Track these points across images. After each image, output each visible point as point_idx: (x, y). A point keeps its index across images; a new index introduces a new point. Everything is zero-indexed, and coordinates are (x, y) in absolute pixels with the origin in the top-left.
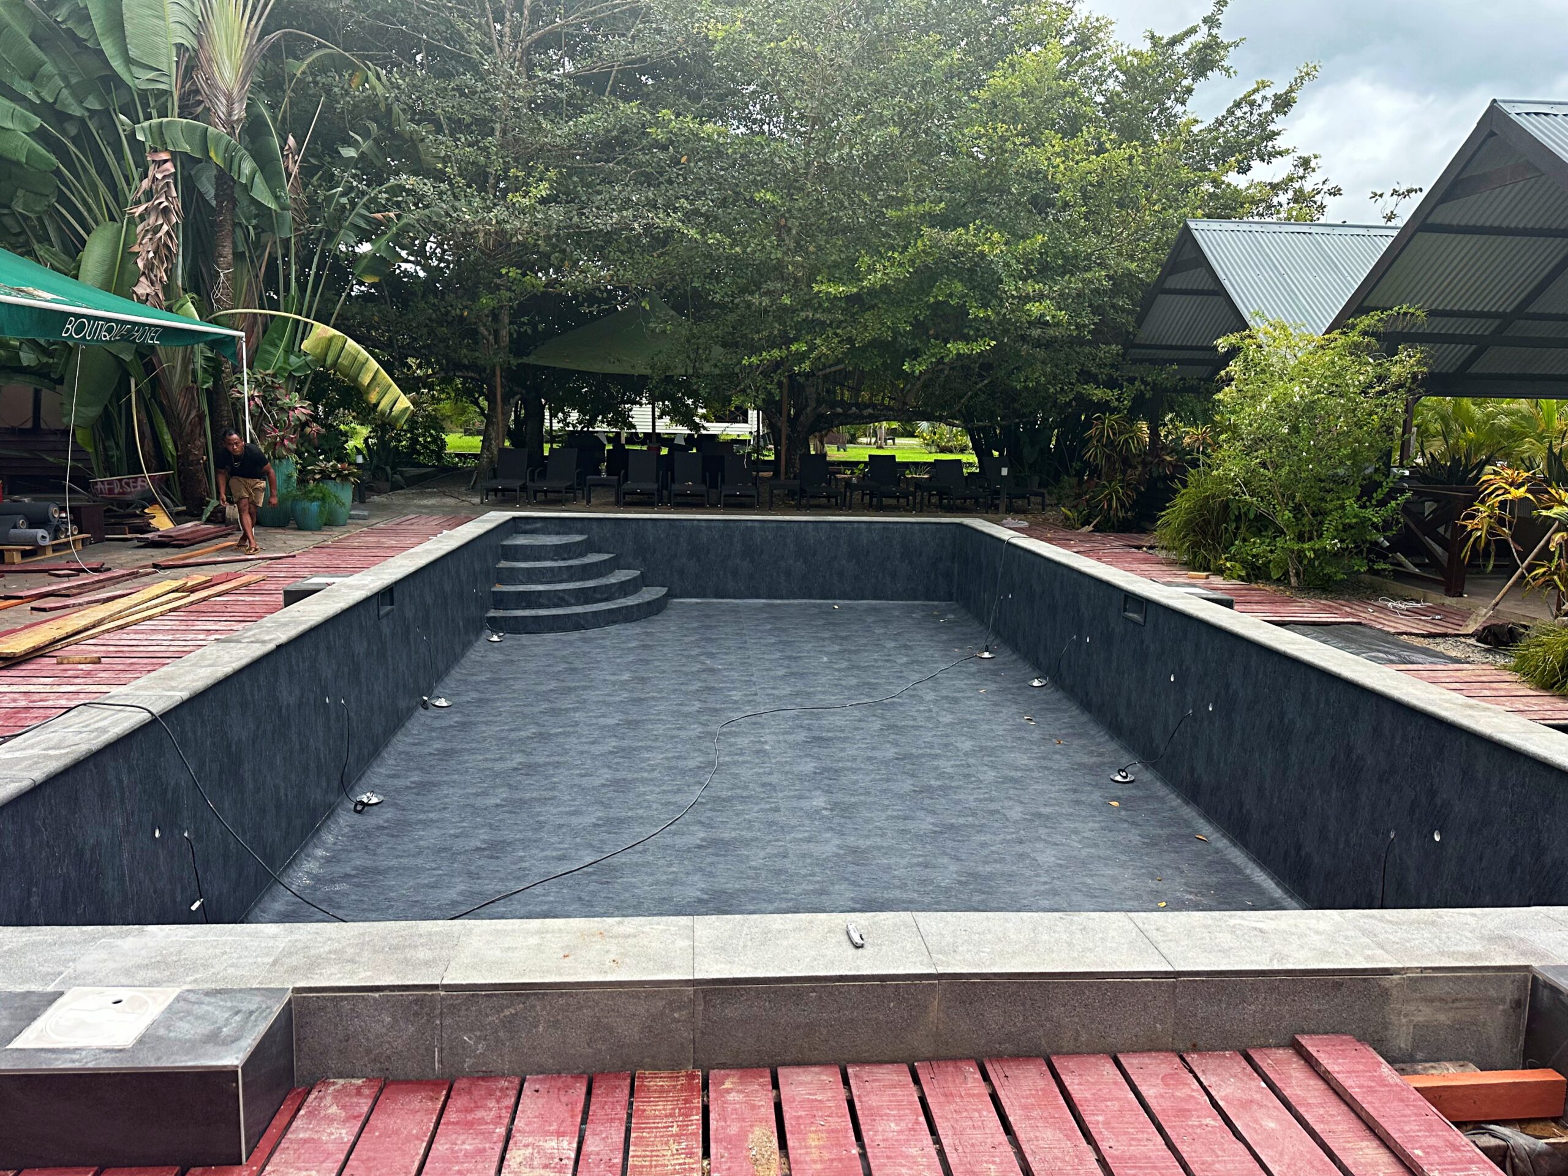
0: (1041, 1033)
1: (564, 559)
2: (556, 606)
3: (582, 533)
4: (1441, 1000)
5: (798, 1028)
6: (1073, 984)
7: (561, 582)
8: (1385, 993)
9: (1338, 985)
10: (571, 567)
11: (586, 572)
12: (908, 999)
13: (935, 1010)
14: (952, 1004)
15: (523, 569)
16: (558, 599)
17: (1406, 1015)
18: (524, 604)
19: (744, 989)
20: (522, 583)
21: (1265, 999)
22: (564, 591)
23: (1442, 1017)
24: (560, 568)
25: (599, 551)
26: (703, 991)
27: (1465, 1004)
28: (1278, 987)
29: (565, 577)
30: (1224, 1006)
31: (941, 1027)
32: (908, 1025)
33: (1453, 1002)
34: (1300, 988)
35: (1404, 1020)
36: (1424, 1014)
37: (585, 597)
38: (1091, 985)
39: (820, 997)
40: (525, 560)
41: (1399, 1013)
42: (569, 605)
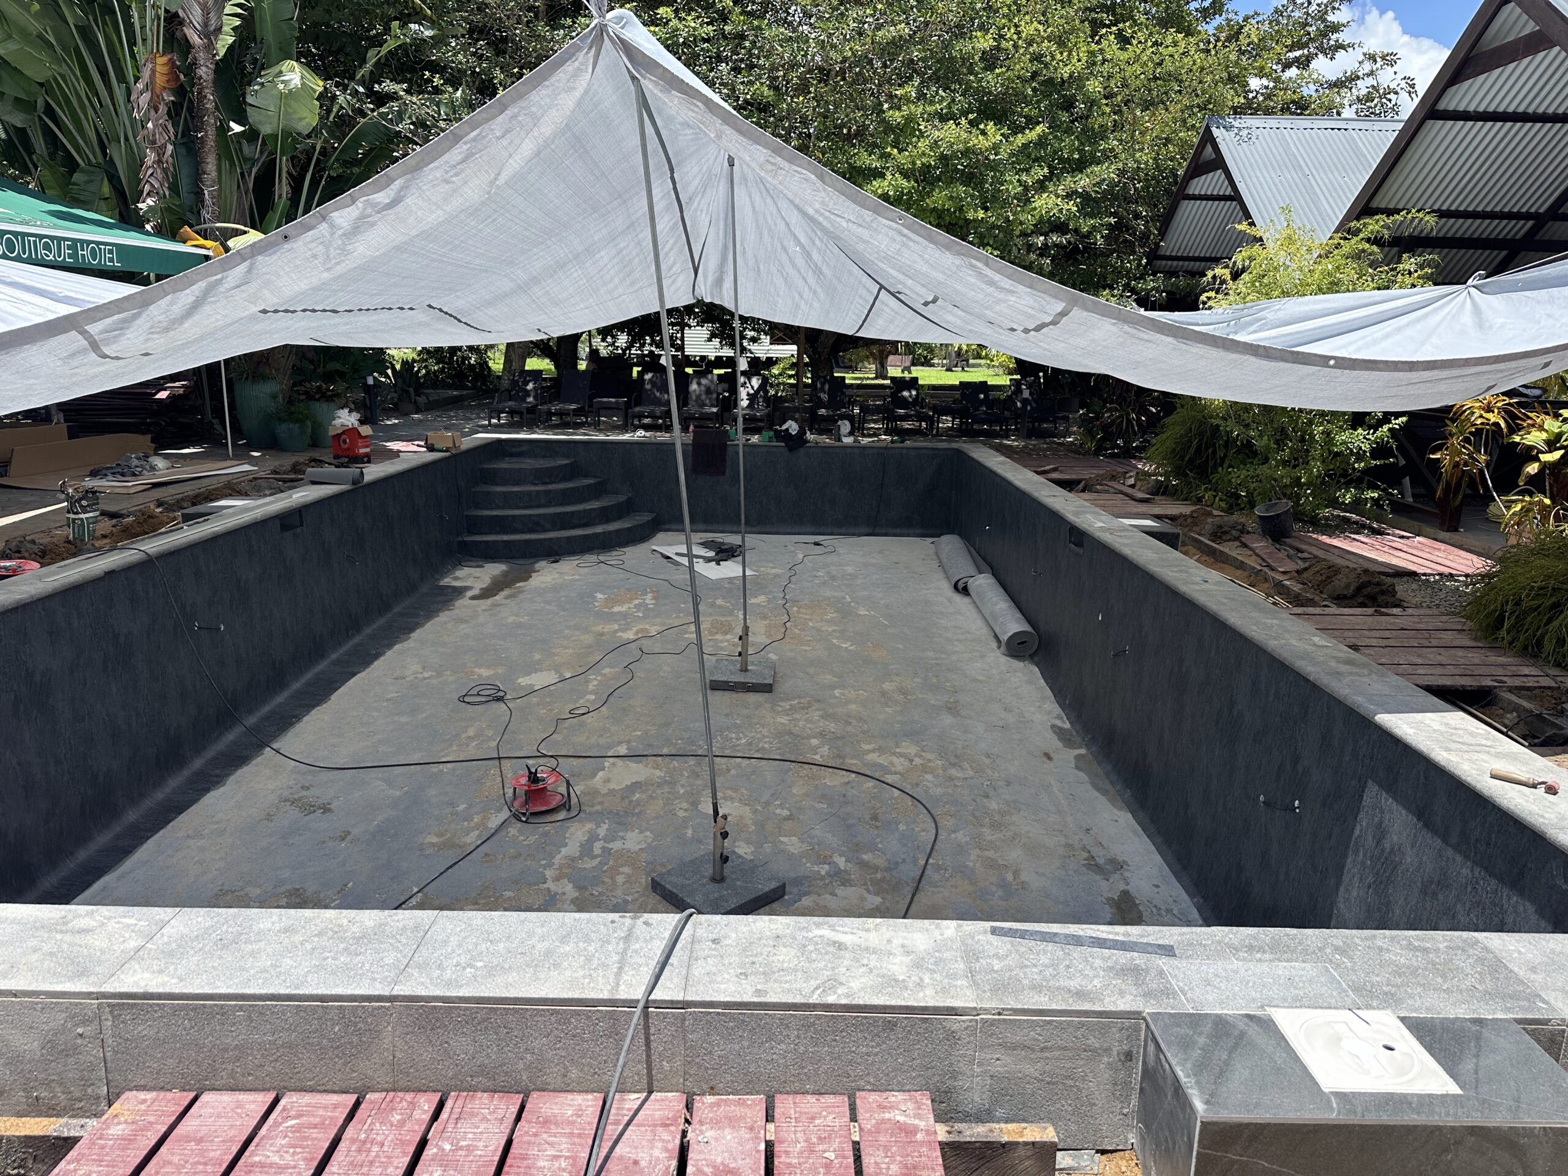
0: (521, 1066)
1: (544, 483)
2: (531, 531)
3: (568, 458)
4: (1025, 1047)
5: (226, 1050)
6: (557, 1012)
7: (539, 507)
8: (952, 1036)
9: (891, 1026)
10: (550, 491)
11: (567, 497)
12: (357, 1023)
13: (389, 1037)
14: (410, 1029)
15: (499, 493)
16: (535, 525)
17: (980, 1064)
18: (497, 529)
19: (158, 1005)
20: (498, 507)
21: (798, 1037)
22: (539, 515)
23: (1029, 1069)
24: (537, 492)
25: (586, 476)
26: (109, 1005)
27: (1057, 1053)
28: (814, 1024)
29: (543, 501)
30: (746, 1043)
31: (399, 1055)
32: (359, 1052)
33: (1042, 1050)
34: (842, 1026)
35: (977, 1070)
36: (1003, 1063)
37: (563, 521)
38: (578, 1013)
39: (249, 1017)
40: (504, 484)
41: (972, 1062)
42: (545, 530)
